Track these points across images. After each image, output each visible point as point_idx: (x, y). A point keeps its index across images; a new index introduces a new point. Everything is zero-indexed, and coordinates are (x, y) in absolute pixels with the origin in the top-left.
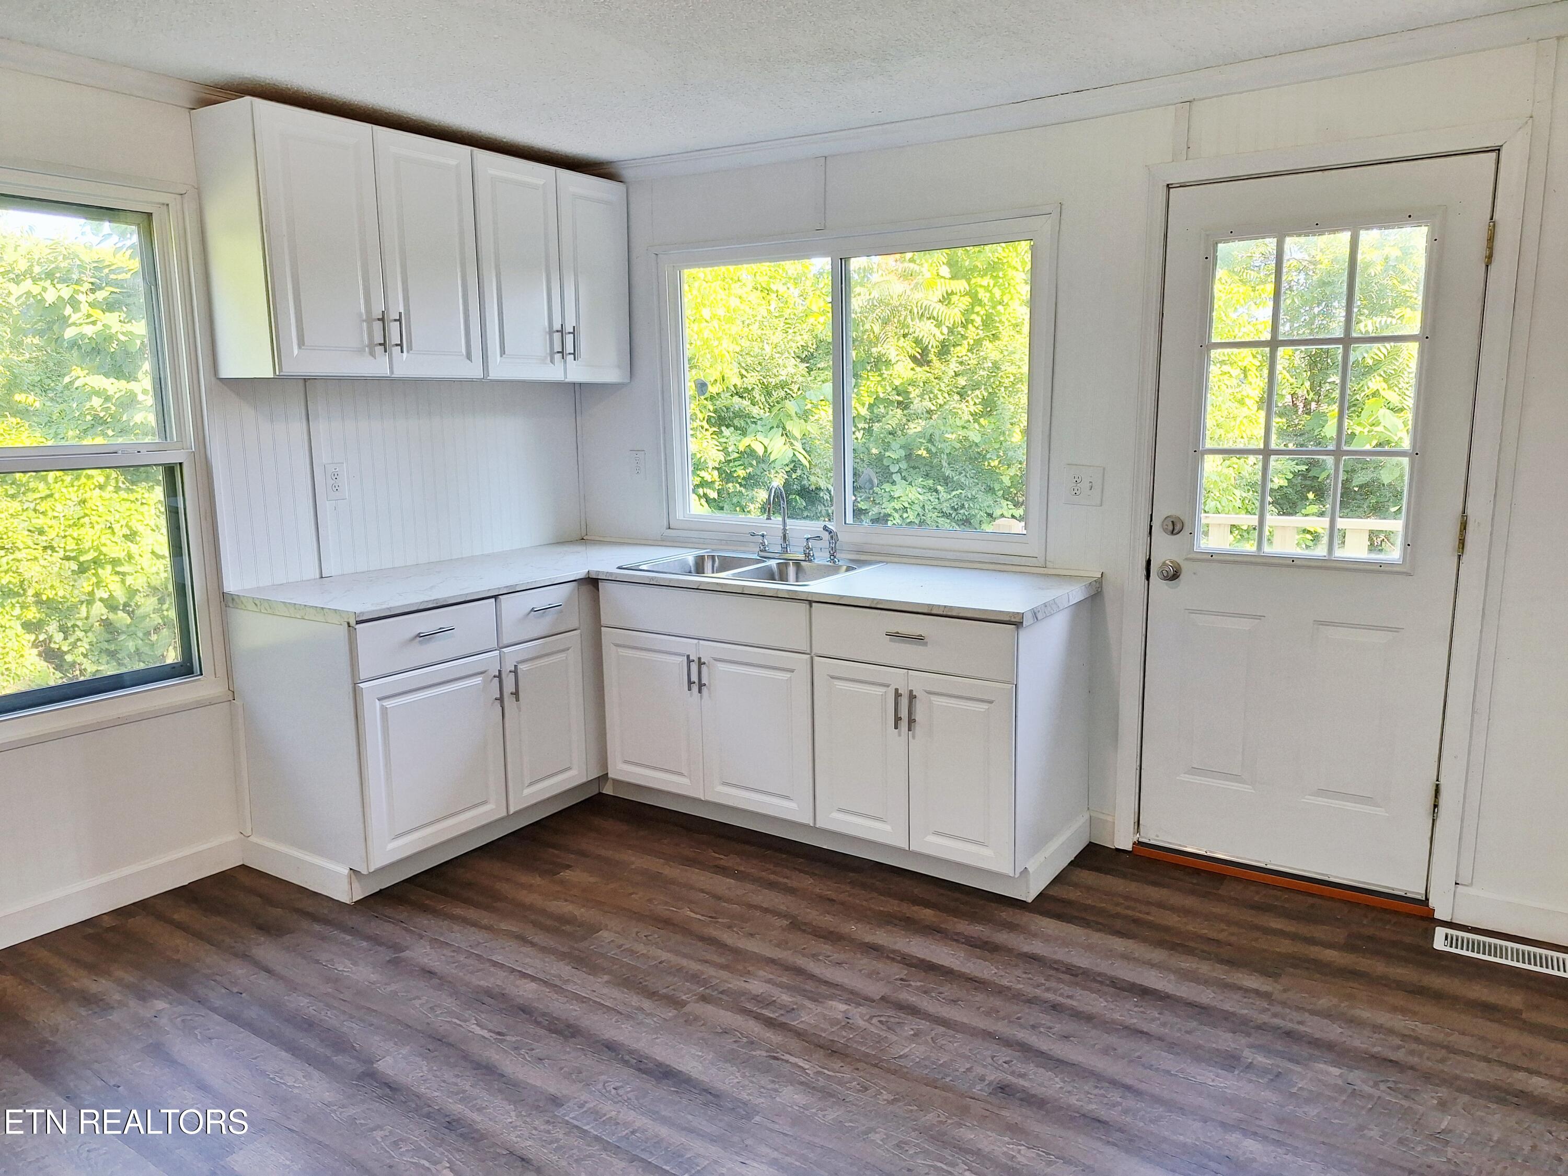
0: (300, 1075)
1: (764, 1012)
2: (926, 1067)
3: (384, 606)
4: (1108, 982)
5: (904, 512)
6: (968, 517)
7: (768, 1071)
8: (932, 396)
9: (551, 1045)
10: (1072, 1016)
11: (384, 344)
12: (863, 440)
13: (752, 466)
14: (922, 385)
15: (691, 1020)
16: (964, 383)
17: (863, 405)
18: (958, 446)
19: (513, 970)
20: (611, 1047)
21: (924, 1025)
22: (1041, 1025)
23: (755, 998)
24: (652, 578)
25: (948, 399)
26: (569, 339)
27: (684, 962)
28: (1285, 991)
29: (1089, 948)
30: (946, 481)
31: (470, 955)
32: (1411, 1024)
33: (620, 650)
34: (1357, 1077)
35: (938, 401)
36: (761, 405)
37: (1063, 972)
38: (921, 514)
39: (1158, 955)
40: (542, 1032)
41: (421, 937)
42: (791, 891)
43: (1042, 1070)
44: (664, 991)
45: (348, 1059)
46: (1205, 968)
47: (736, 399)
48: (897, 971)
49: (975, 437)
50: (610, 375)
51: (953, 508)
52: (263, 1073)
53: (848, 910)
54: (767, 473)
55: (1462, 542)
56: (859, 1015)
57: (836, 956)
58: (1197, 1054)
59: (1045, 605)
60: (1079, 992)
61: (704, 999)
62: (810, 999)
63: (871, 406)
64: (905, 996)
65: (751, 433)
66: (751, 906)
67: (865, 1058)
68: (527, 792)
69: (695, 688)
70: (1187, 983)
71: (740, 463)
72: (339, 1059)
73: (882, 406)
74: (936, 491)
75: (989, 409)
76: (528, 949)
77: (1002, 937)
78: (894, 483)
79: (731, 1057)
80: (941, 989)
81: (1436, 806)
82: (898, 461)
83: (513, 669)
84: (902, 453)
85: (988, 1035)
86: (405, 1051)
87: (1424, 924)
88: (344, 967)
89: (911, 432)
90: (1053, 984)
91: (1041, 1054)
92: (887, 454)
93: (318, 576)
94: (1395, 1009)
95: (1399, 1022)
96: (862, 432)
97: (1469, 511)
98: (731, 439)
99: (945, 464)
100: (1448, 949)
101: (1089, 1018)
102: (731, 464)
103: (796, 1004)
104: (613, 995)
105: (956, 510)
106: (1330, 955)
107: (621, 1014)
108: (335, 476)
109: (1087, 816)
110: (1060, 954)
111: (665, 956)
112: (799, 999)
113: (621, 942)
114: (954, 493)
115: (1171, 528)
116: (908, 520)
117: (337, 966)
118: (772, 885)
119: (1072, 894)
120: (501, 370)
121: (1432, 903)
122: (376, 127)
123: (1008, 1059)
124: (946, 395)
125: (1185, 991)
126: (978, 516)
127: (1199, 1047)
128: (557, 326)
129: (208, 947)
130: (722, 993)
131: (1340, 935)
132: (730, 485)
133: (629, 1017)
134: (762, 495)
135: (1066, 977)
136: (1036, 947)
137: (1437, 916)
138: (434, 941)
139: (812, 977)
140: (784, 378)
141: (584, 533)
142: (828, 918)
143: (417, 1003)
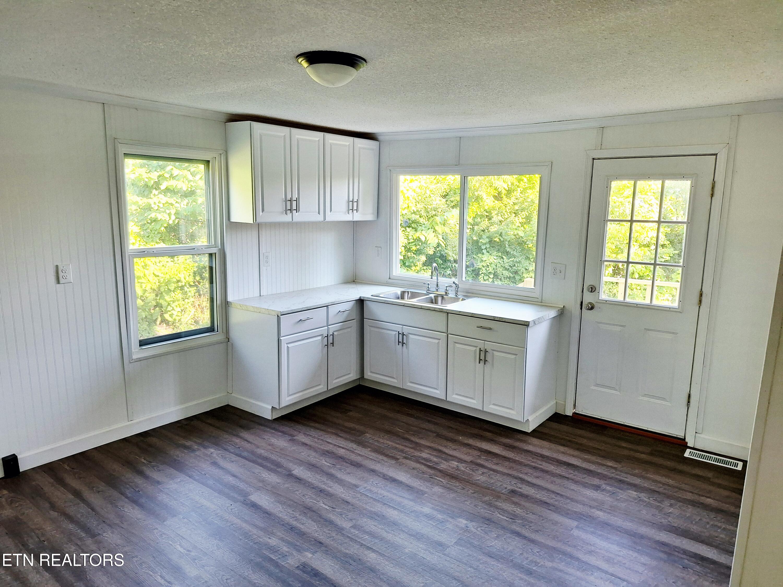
0: (267, 474)
1: (427, 463)
2: (486, 484)
3: (290, 309)
4: (555, 461)
5: (487, 268)
6: (517, 270)
7: (430, 481)
8: (502, 214)
9: (351, 469)
10: (541, 471)
11: (291, 210)
12: (470, 233)
13: (419, 245)
14: (498, 209)
15: (401, 464)
16: (518, 208)
17: (470, 217)
18: (513, 237)
19: (335, 445)
20: (373, 471)
21: (485, 471)
22: (529, 473)
23: (424, 459)
24: (386, 301)
25: (510, 215)
26: (355, 204)
27: (397, 446)
28: (622, 467)
29: (550, 449)
30: (507, 253)
31: (318, 439)
32: (667, 480)
33: (371, 328)
34: (643, 496)
35: (505, 216)
36: (424, 217)
37: (539, 457)
38: (495, 268)
39: (576, 453)
40: (348, 465)
41: (300, 432)
42: (436, 424)
43: (527, 487)
44: (391, 455)
45: (282, 470)
46: (593, 458)
47: (413, 215)
48: (476, 453)
49: (521, 234)
50: (370, 217)
51: (510, 266)
52: (254, 473)
53: (459, 432)
54: (426, 248)
55: (700, 301)
56: (462, 467)
57: (453, 447)
58: (585, 485)
59: (539, 318)
60: (544, 464)
61: (405, 458)
62: (444, 460)
63: (474, 218)
64: (479, 461)
65: (419, 231)
66: (421, 428)
67: (464, 480)
68: (334, 381)
69: (400, 344)
70: (586, 463)
71: (414, 244)
72: (279, 470)
73: (479, 218)
74: (503, 258)
75: (529, 221)
76: (339, 438)
77: (517, 444)
78: (483, 254)
79: (416, 477)
80: (493, 460)
81: (689, 402)
82: (485, 244)
83: (332, 334)
84: (488, 240)
85: (509, 475)
86: (301, 468)
87: (682, 448)
88: (274, 441)
89: (491, 230)
90: (535, 460)
91: (528, 482)
92: (480, 241)
93: (259, 295)
94: (664, 475)
95: (664, 480)
96: (469, 229)
97: (703, 290)
98: (410, 233)
99: (507, 246)
100: (690, 457)
101: (547, 472)
102: (410, 245)
103: (439, 461)
104: (373, 455)
105: (511, 267)
106: (643, 456)
107: (376, 461)
108: (267, 257)
109: (555, 402)
110: (539, 451)
111: (390, 443)
112: (440, 460)
113: (373, 438)
114: (511, 259)
115: (591, 290)
116: (489, 271)
117: (271, 440)
118: (429, 421)
119: (546, 431)
120: (331, 217)
121: (687, 440)
122: (292, 128)
123: (516, 483)
124: (509, 214)
125: (585, 465)
126: (522, 270)
127: (587, 483)
128: (351, 199)
129: (224, 432)
130: (412, 456)
131: (648, 450)
132: (409, 254)
133: (379, 462)
134: (423, 258)
135: (540, 458)
136: (530, 448)
137: (688, 445)
138: (305, 434)
139: (445, 453)
140: (435, 206)
141: (354, 279)
142: (450, 434)
143: (303, 454)
